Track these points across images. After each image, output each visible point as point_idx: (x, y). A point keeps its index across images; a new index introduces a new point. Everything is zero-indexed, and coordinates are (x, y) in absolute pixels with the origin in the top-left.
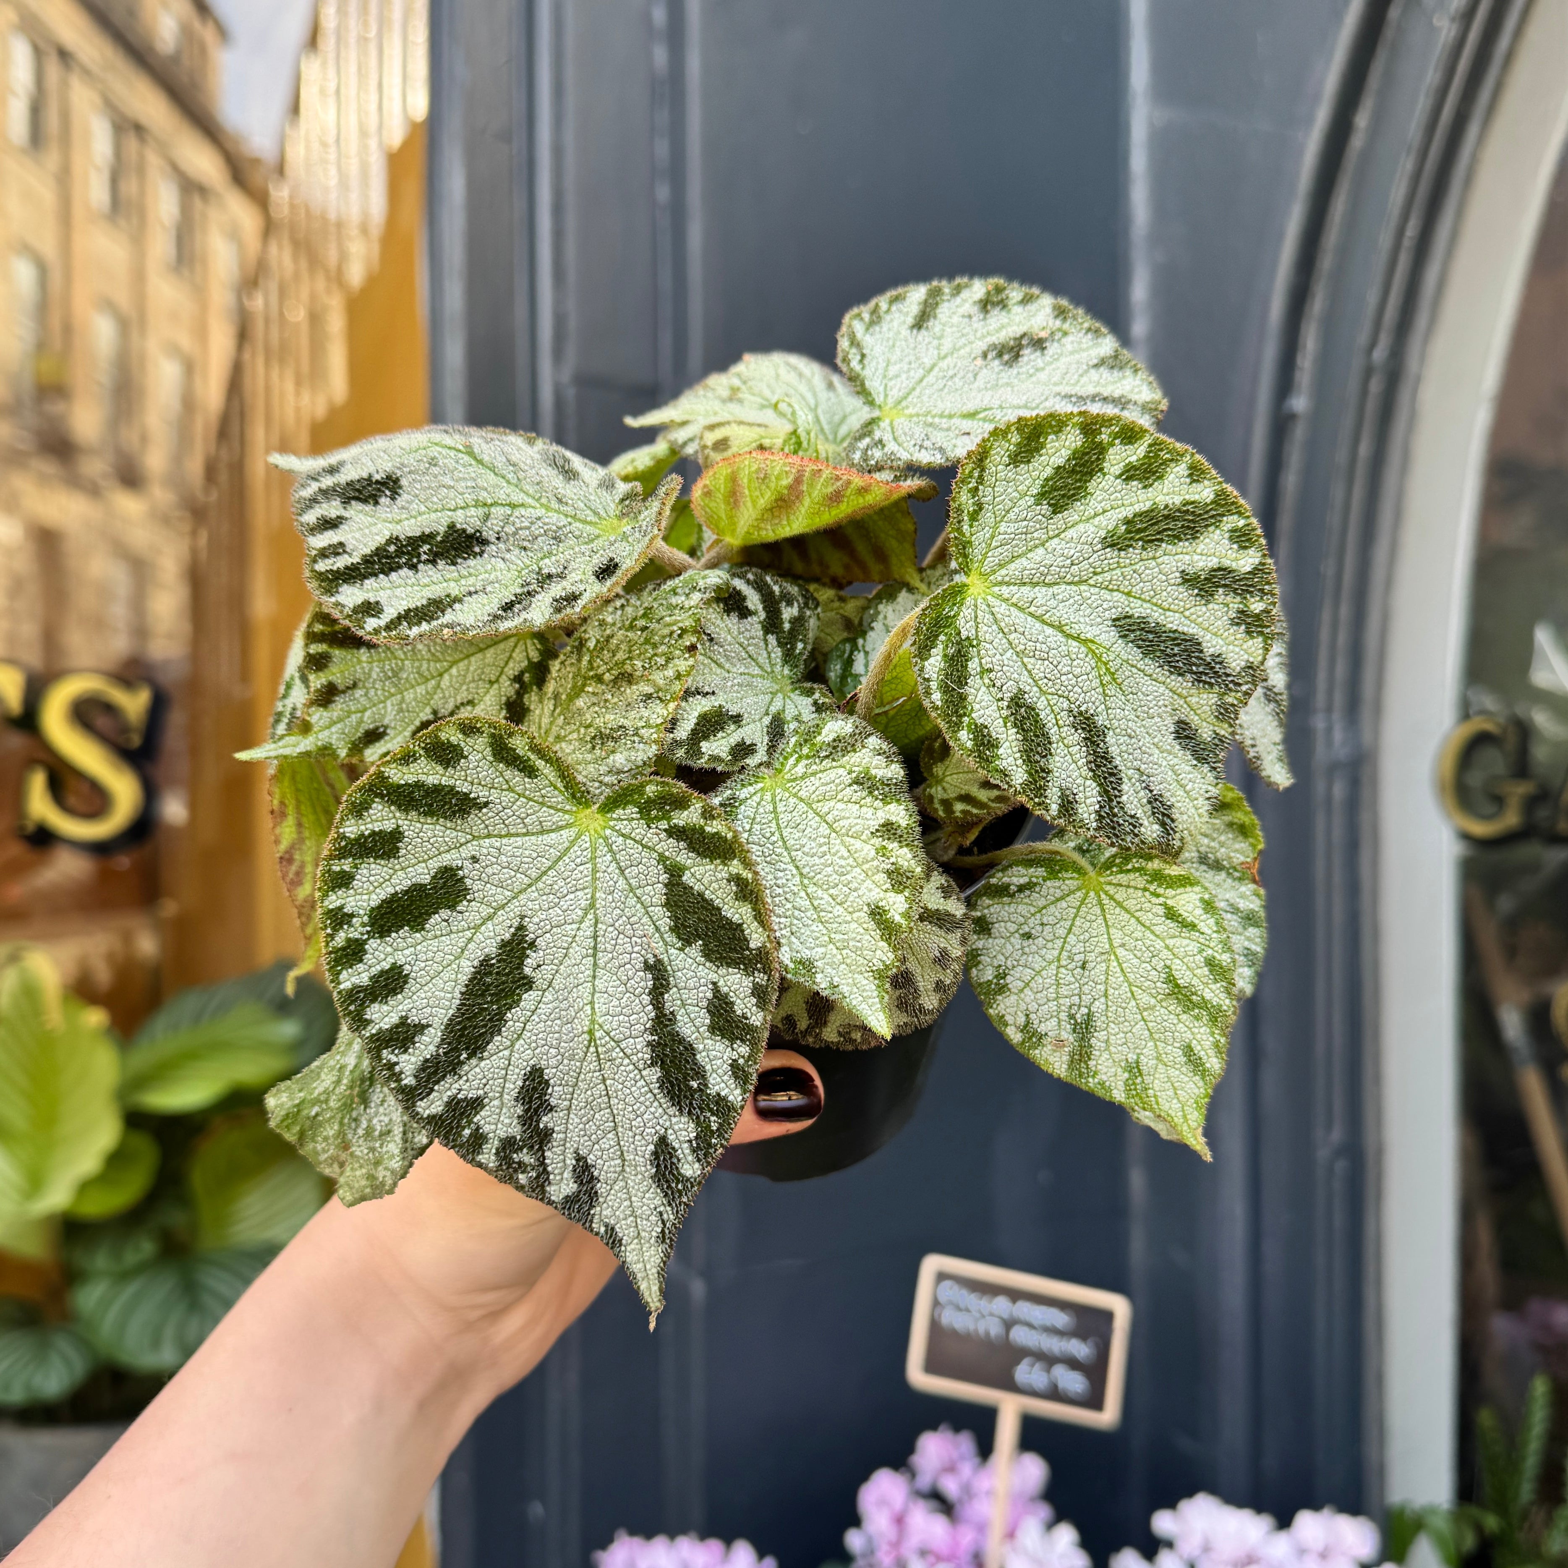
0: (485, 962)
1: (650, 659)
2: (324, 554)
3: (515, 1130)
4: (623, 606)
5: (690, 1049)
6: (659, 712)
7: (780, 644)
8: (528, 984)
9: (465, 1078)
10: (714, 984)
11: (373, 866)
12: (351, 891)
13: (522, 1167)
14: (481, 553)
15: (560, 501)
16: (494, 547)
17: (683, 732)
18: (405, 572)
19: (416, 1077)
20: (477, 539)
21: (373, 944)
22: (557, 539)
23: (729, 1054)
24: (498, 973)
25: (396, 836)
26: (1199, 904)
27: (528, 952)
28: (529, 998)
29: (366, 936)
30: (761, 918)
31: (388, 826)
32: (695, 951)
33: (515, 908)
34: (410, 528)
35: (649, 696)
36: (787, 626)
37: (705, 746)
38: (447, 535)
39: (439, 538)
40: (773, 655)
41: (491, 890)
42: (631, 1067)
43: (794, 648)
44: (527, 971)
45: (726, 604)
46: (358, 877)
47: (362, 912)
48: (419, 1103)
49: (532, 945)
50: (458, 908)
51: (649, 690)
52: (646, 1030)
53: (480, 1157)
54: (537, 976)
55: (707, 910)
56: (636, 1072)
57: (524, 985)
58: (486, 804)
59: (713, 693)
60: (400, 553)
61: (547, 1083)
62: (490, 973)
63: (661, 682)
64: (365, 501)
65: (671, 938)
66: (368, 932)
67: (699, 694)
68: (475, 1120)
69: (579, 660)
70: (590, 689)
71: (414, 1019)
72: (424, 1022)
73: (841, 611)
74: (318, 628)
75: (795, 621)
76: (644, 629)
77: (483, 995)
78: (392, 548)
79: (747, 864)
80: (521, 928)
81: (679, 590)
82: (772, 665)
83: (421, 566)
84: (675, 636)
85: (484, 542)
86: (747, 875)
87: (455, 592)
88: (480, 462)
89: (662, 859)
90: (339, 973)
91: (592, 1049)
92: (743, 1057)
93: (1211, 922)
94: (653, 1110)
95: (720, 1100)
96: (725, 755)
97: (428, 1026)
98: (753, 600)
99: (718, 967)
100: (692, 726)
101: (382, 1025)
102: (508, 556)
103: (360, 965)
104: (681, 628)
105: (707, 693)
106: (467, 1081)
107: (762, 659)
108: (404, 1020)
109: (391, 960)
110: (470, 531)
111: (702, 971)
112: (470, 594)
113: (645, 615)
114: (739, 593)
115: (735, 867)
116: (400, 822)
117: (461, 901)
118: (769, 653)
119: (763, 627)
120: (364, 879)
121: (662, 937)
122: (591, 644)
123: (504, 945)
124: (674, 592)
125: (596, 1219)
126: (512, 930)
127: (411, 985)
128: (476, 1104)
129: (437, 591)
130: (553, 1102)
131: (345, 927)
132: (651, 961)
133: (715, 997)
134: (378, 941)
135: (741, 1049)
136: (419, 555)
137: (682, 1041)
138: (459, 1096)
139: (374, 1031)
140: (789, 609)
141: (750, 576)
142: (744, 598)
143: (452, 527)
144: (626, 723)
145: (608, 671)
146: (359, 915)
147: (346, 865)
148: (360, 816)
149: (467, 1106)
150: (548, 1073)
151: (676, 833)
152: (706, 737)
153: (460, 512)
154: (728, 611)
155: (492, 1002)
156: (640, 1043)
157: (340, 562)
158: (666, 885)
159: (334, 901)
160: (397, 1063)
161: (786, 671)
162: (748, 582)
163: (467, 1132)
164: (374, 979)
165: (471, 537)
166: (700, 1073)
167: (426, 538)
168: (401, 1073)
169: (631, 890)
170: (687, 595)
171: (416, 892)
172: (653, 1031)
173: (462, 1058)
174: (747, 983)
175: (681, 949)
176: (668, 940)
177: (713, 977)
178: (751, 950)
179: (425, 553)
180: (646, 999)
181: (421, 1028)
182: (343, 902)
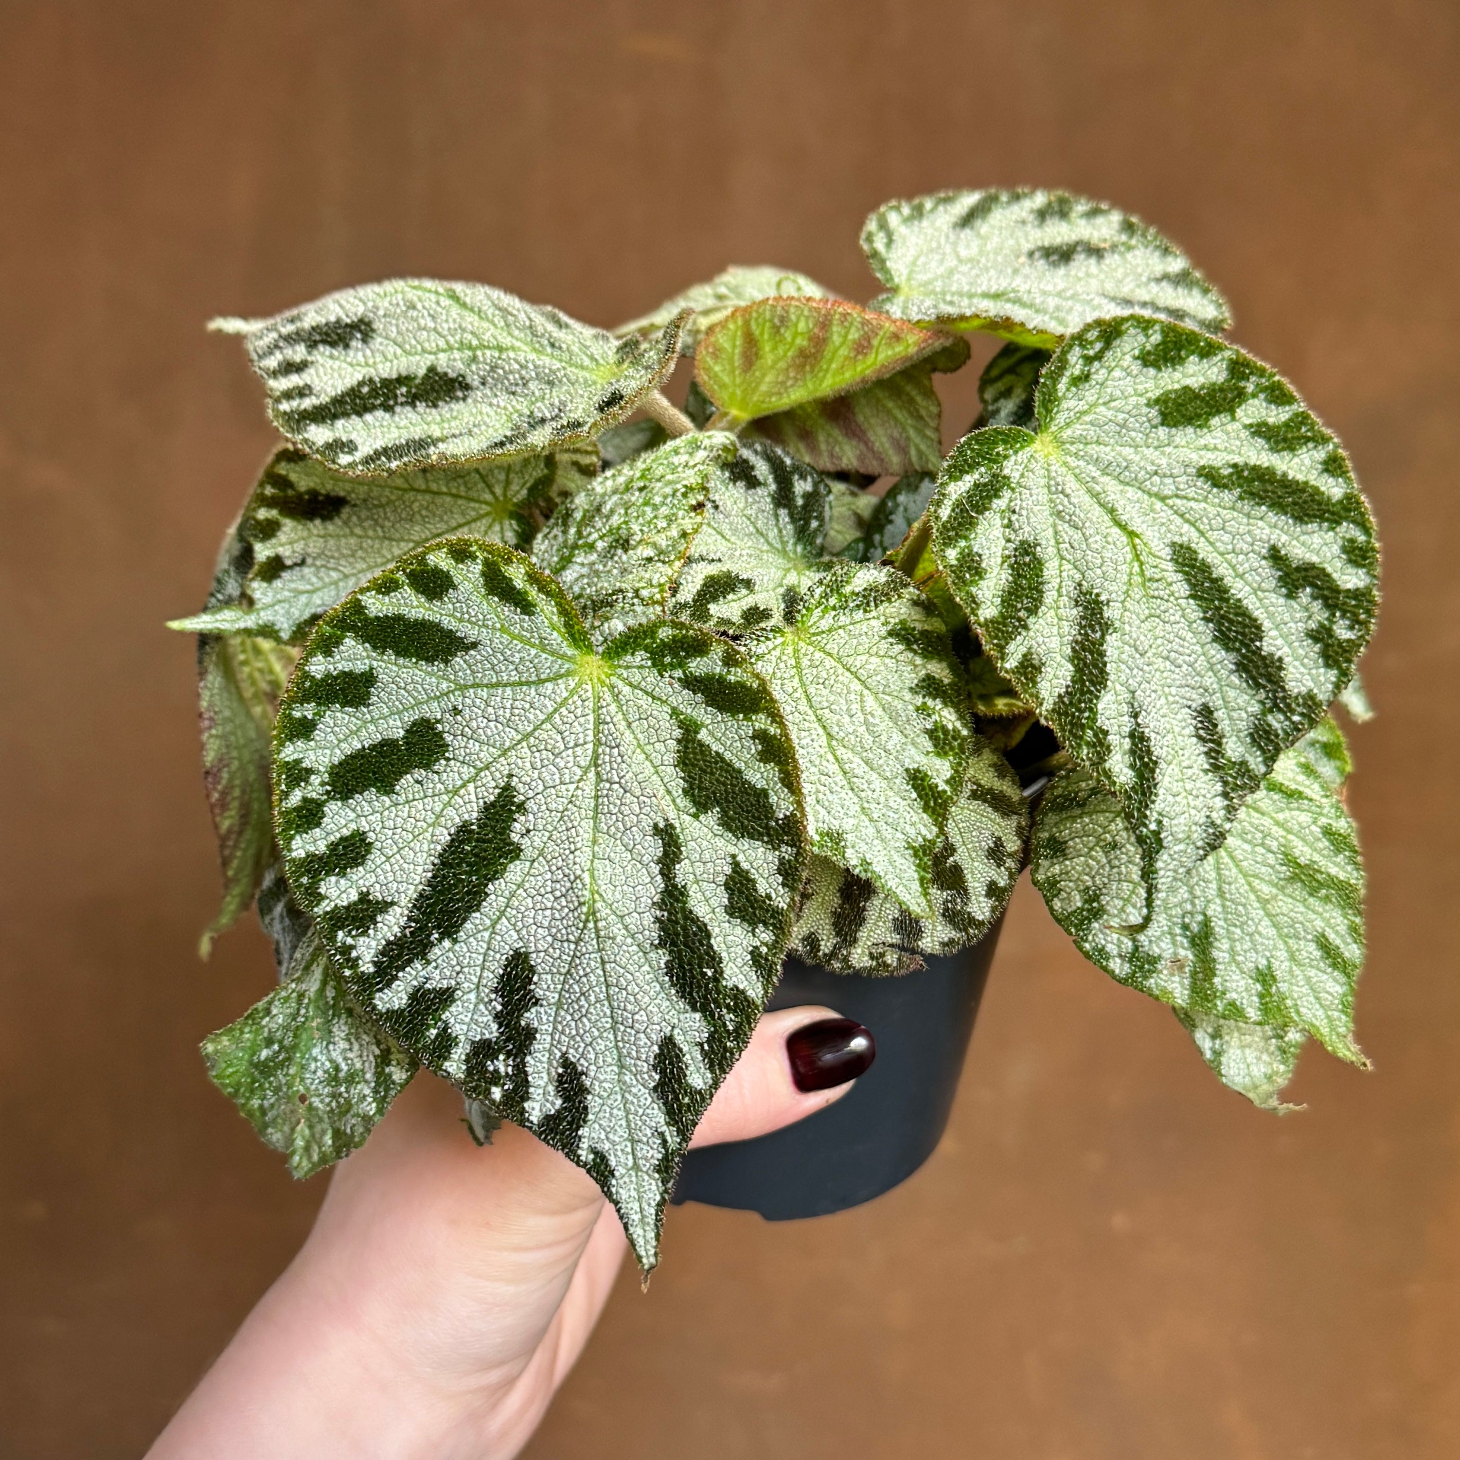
0: (464, 828)
1: (649, 522)
2: (288, 395)
3: (492, 1032)
4: (614, 475)
5: (704, 932)
6: (661, 573)
7: (793, 520)
8: (515, 852)
9: (434, 964)
10: (734, 856)
11: (338, 714)
12: (312, 743)
13: (496, 1079)
14: (464, 399)
15: (552, 345)
16: (479, 394)
17: (687, 594)
18: (380, 413)
19: (375, 963)
20: (460, 383)
21: (333, 807)
22: (551, 383)
23: (750, 941)
24: (477, 840)
25: (369, 679)
26: (1298, 770)
27: (517, 816)
28: (515, 871)
29: (325, 797)
30: (790, 781)
31: (360, 667)
32: (711, 818)
33: (503, 767)
34: (387, 370)
35: (650, 560)
36: (800, 502)
37: (713, 608)
38: (426, 377)
39: (418, 381)
40: (784, 532)
41: (474, 747)
42: (635, 948)
43: (807, 523)
44: (515, 837)
45: (732, 472)
46: (321, 726)
47: (322, 769)
48: (378, 995)
49: (521, 807)
50: (436, 768)
51: (649, 552)
52: (654, 903)
53: (447, 1064)
54: (525, 843)
55: (727, 771)
56: (641, 954)
57: (511, 852)
58: (474, 645)
59: (720, 560)
60: (374, 393)
61: (532, 970)
62: (469, 841)
63: (664, 544)
64: (333, 344)
65: (684, 802)
66: (328, 793)
67: (703, 560)
68: (443, 1017)
69: (565, 532)
70: (579, 560)
71: (377, 894)
72: (389, 899)
73: (853, 507)
74: (269, 491)
75: (807, 496)
76: (641, 489)
77: (459, 865)
78: (365, 390)
79: (776, 717)
80: (507, 788)
81: (682, 451)
82: (784, 543)
83: (398, 409)
84: (679, 494)
85: (467, 387)
86: (773, 730)
87: (437, 433)
88: (464, 305)
89: (675, 712)
90: (292, 838)
91: (591, 925)
92: (766, 945)
93: (1316, 786)
94: (657, 1001)
95: (738, 994)
96: (737, 618)
97: (392, 903)
98: (762, 469)
99: (738, 839)
100: (699, 587)
101: (338, 901)
102: (495, 401)
103: (317, 830)
104: (686, 486)
105: (713, 560)
106: (436, 968)
107: (773, 534)
108: (364, 898)
109: (353, 826)
110: (452, 375)
111: (720, 843)
112: (454, 436)
113: (643, 477)
114: (746, 461)
115: (761, 721)
116: (375, 664)
117: (437, 760)
118: (780, 531)
119: (773, 498)
120: (329, 730)
121: (674, 801)
122: (578, 515)
123: (487, 807)
124: (676, 452)
125: (585, 1144)
126: (497, 791)
127: (376, 857)
128: (446, 997)
129: (417, 433)
130: (539, 993)
131: (303, 784)
132: (662, 825)
133: (734, 871)
134: (339, 803)
135: (764, 935)
136: (396, 396)
137: (695, 920)
138: (428, 986)
139: (328, 909)
140: (802, 482)
141: (758, 447)
142: (753, 468)
143: (432, 369)
144: (624, 586)
145: (601, 538)
146: (318, 772)
147: (308, 711)
148: (328, 653)
149: (435, 998)
150: (534, 959)
151: (691, 683)
152: (715, 599)
153: (442, 356)
154: (734, 479)
155: (469, 874)
156: (648, 919)
157: (307, 403)
158: (679, 741)
159: (290, 752)
160: (352, 947)
161: (799, 549)
162: (756, 452)
163: (434, 1032)
164: (333, 847)
165: (453, 380)
166: (714, 960)
167: (402, 380)
168: (358, 958)
169: (639, 746)
170: (691, 454)
171: (386, 747)
172: (661, 905)
173: (432, 938)
174: (772, 857)
175: (696, 816)
176: (681, 805)
177: (733, 850)
178: (777, 820)
179: (402, 395)
180: (656, 869)
181: (385, 906)
182: (301, 756)
